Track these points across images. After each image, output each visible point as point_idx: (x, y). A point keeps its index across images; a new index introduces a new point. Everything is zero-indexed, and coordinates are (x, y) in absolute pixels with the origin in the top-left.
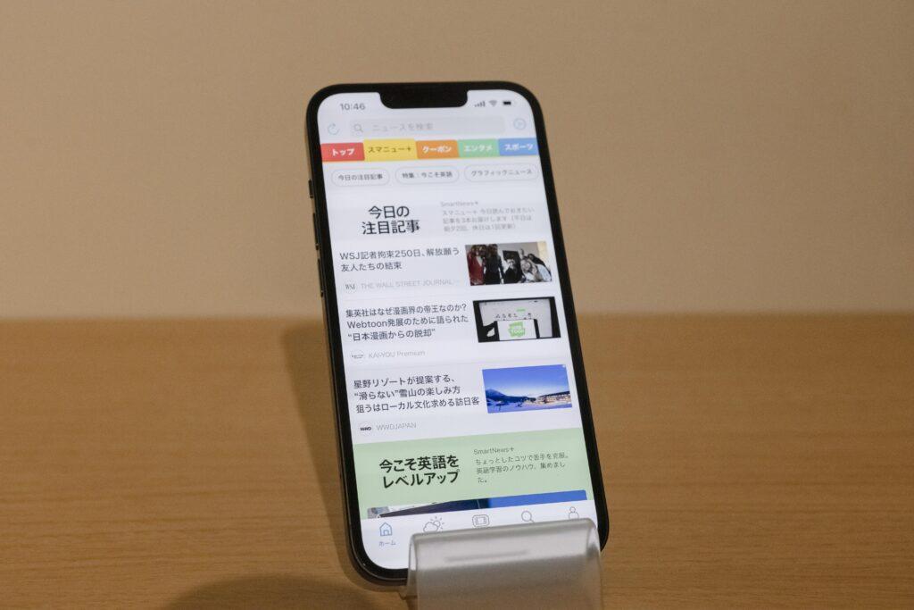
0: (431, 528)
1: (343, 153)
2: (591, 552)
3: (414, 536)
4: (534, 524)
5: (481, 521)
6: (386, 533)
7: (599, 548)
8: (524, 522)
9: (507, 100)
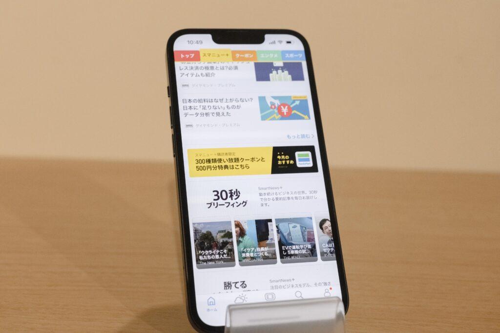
0: (239, 301)
1: (187, 56)
2: (339, 316)
3: (229, 306)
4: (303, 300)
5: (270, 297)
6: (211, 303)
7: (343, 313)
8: (297, 298)
9: (289, 40)
